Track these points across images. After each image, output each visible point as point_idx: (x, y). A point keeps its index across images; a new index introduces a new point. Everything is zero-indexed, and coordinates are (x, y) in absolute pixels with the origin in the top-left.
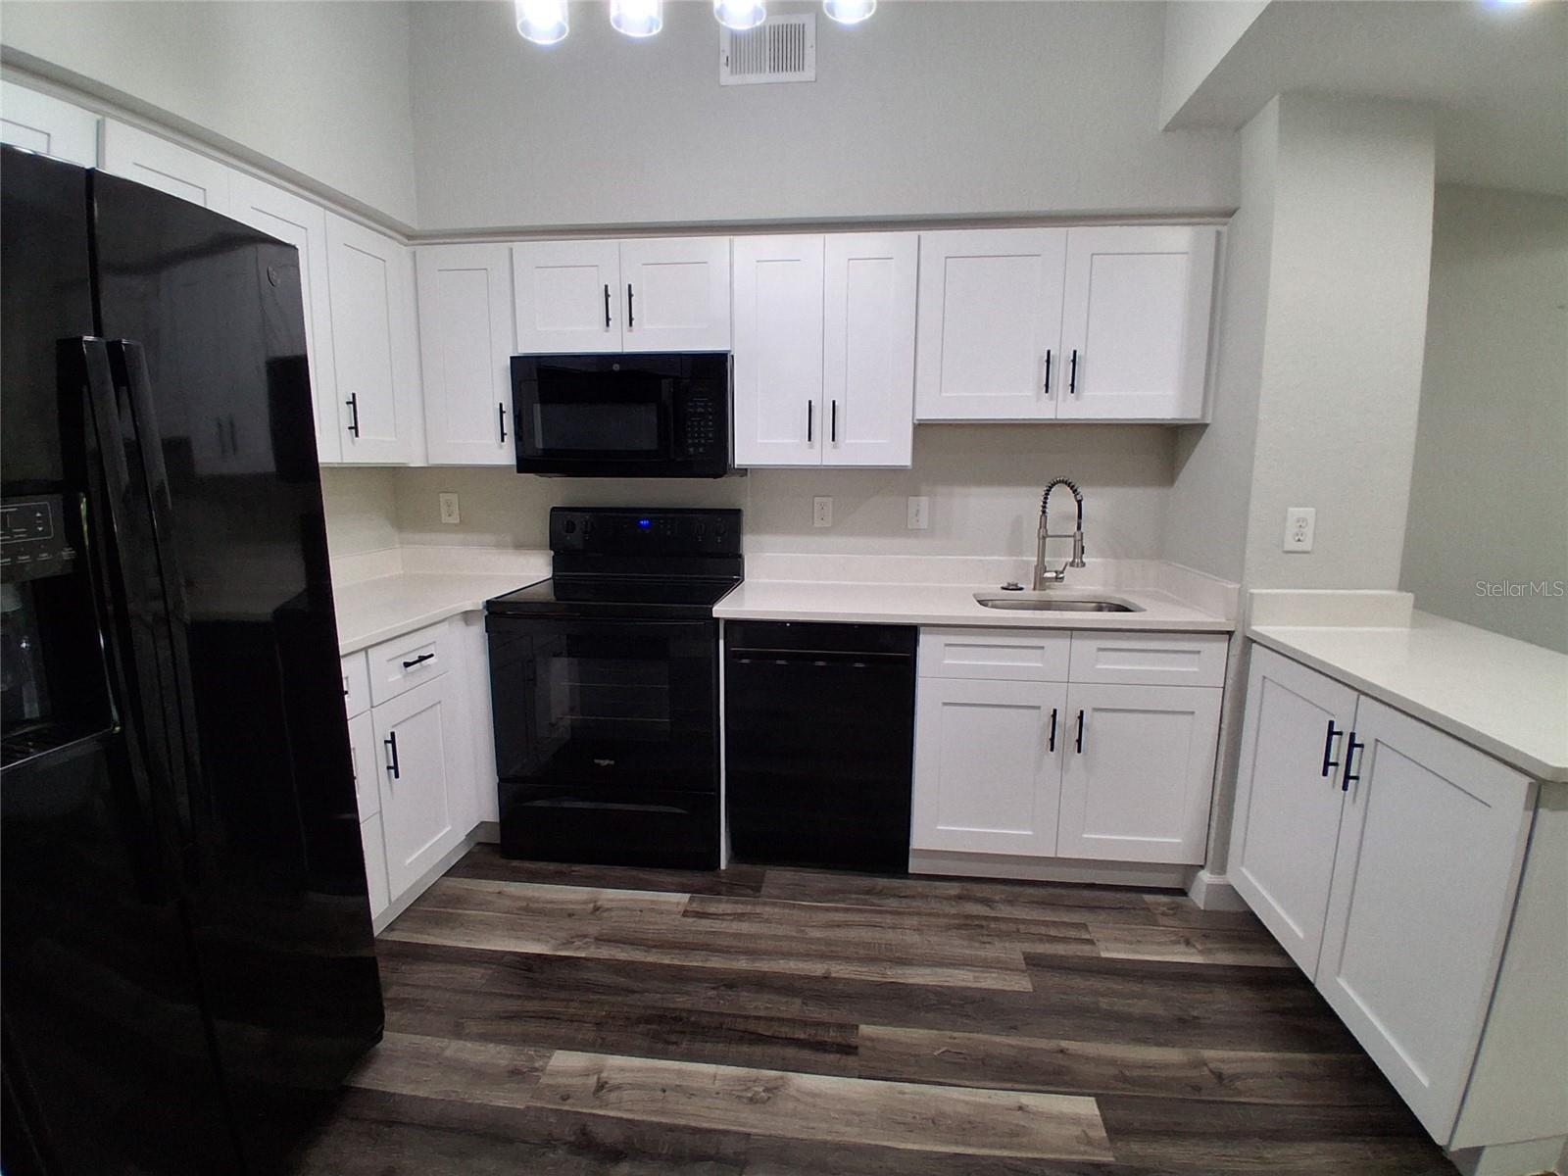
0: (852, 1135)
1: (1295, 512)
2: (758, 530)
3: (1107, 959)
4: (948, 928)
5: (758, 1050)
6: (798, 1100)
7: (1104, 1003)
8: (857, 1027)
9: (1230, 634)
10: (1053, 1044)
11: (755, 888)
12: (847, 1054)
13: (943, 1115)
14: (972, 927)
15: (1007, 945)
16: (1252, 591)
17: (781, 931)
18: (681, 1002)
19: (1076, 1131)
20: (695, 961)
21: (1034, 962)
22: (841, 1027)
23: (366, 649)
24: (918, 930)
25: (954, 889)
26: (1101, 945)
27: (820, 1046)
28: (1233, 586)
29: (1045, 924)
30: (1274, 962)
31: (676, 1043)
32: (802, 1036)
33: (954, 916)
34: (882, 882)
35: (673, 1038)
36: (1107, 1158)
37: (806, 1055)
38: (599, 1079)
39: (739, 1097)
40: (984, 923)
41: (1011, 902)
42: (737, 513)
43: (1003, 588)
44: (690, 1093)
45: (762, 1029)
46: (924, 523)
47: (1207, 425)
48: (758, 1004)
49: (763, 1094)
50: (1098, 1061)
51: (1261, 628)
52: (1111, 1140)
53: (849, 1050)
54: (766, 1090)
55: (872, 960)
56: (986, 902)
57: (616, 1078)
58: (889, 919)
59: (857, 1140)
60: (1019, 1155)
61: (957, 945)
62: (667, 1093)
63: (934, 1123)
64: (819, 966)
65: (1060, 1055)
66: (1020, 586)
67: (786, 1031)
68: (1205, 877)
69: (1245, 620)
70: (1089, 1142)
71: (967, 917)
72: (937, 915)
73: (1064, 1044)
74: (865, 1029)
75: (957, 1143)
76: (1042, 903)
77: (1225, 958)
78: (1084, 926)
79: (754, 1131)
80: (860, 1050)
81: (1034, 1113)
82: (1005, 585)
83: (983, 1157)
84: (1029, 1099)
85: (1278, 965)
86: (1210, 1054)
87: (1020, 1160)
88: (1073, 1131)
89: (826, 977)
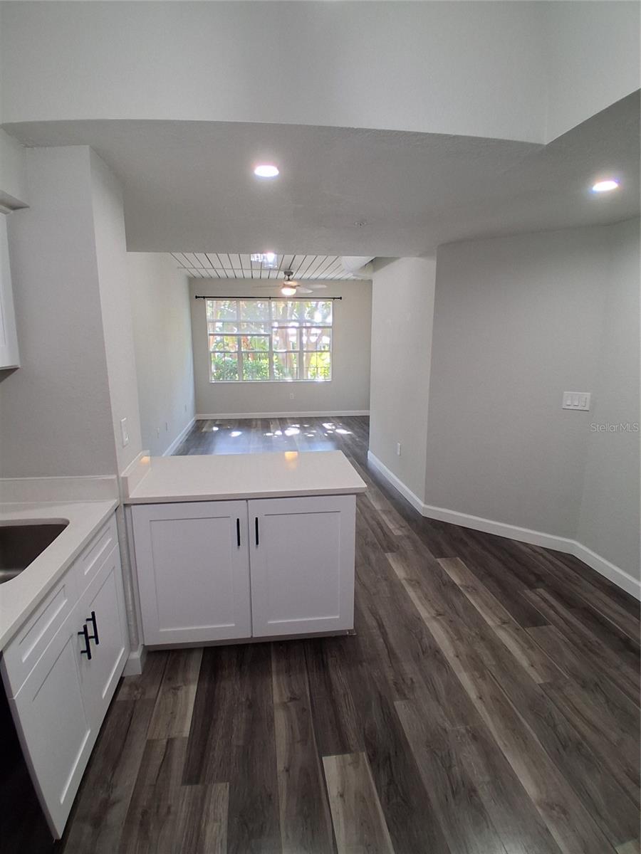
3: (191, 734)
7: (238, 742)
9: (117, 508)
26: (175, 734)
28: (114, 477)
30: (197, 658)
36: (364, 755)
47: (16, 370)
69: (123, 494)
70: (356, 762)
73: (280, 768)
84: (333, 791)
85: (200, 655)
86: (276, 699)
87: (380, 800)
88: (350, 769)
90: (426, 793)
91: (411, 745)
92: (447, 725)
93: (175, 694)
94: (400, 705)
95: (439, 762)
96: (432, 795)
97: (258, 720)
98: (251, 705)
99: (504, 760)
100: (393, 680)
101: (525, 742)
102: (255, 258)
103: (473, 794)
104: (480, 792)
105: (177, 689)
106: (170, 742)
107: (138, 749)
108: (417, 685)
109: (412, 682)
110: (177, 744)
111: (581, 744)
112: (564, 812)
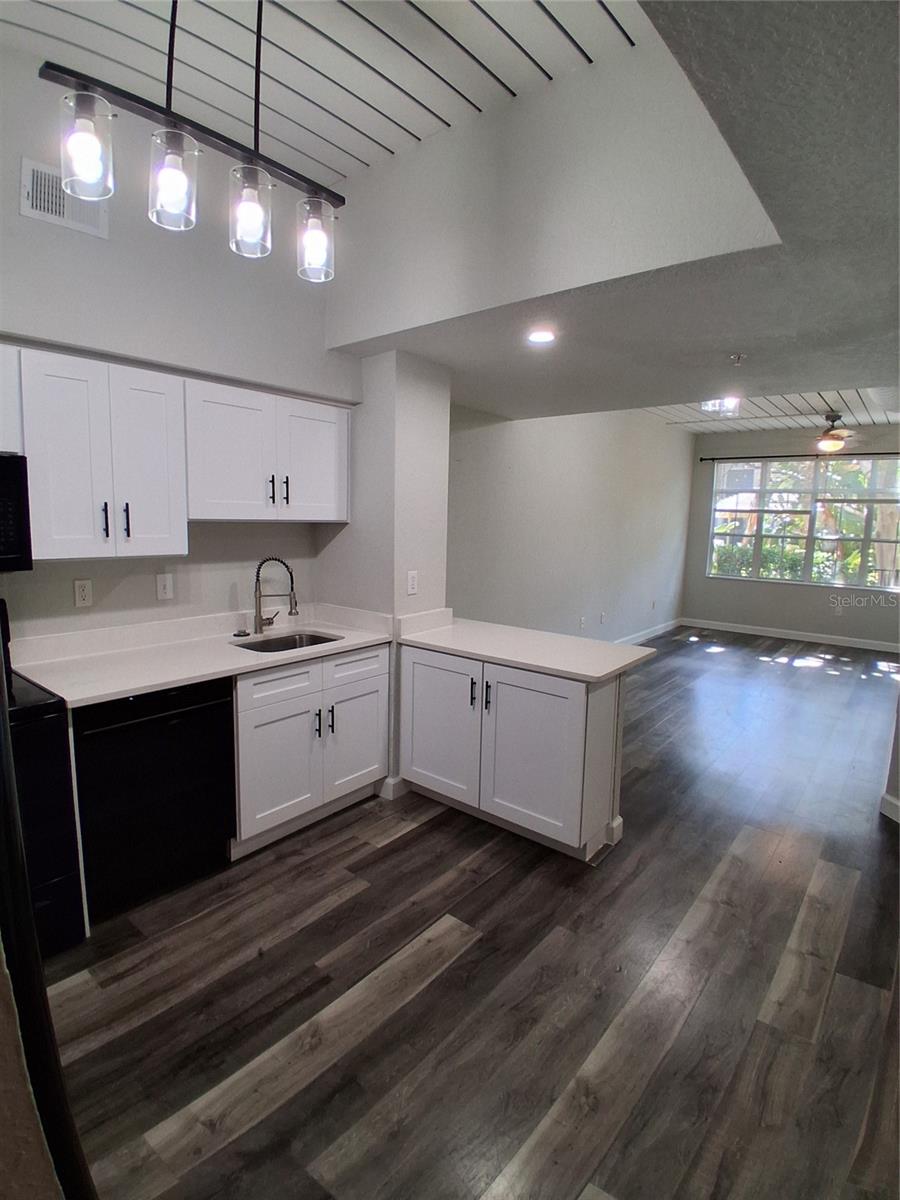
0: (380, 1018)
3: (382, 848)
4: (294, 880)
5: (277, 1023)
6: (336, 1026)
8: (315, 966)
9: (390, 643)
10: (407, 903)
11: (135, 935)
12: (327, 983)
14: (304, 871)
15: (334, 869)
16: (400, 617)
17: (196, 947)
18: (188, 1038)
20: (159, 1009)
21: (357, 869)
22: (306, 972)
24: (279, 892)
25: (270, 856)
26: (373, 842)
27: (309, 991)
28: (391, 616)
29: (338, 846)
30: (439, 810)
31: (223, 1062)
32: (292, 995)
33: (290, 871)
34: (222, 877)
35: (215, 1061)
36: (479, 935)
37: (307, 1001)
38: (204, 1124)
39: (304, 1053)
40: (308, 865)
41: (308, 845)
43: (235, 635)
44: (275, 1077)
45: (264, 1010)
46: (170, 595)
47: (347, 524)
49: (314, 1039)
50: (431, 897)
51: (406, 636)
52: (473, 926)
53: (325, 980)
54: (313, 1037)
55: (274, 926)
56: (295, 853)
57: (215, 1112)
58: (254, 897)
59: (386, 1018)
60: (451, 962)
61: (309, 887)
62: (260, 1090)
63: (405, 979)
64: (248, 952)
65: (416, 906)
67: (278, 1000)
68: (390, 781)
69: (397, 633)
70: (467, 934)
71: (296, 867)
72: (279, 876)
73: (412, 899)
74: (321, 963)
76: (324, 836)
77: (424, 818)
78: (353, 838)
79: (335, 1060)
80: (332, 975)
81: (436, 939)
82: (236, 633)
83: (442, 974)
84: (429, 934)
85: (443, 810)
86: (462, 864)
87: (454, 963)
88: (457, 934)
89: (261, 954)
90: (492, 988)
93: (398, 822)
95: (535, 983)
97: (435, 866)
98: (440, 857)
99: (602, 1030)
102: (710, 406)
103: (530, 1021)
105: (404, 820)
106: (366, 844)
107: (346, 836)
110: (368, 848)
111: (715, 1090)
112: (594, 1109)
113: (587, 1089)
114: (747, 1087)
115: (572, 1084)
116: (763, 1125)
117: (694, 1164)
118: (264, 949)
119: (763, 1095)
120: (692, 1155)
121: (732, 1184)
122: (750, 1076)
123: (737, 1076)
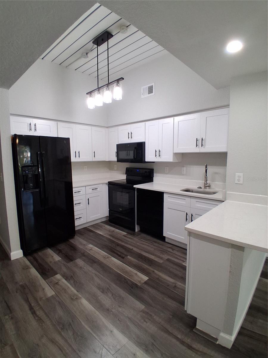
0: (110, 266)
1: (237, 174)
2: (156, 173)
3: (182, 265)
6: (109, 260)
7: (171, 269)
8: (128, 256)
10: (153, 270)
11: (137, 236)
13: (125, 269)
14: (165, 252)
15: (167, 256)
16: (228, 192)
17: (133, 242)
19: (140, 280)
21: (168, 260)
22: (126, 255)
23: (85, 186)
24: (155, 249)
27: (120, 256)
32: (119, 254)
33: (164, 249)
34: (159, 241)
36: (139, 284)
39: (103, 257)
40: (168, 252)
42: (153, 169)
43: (198, 188)
45: (116, 251)
46: (185, 173)
48: (118, 248)
49: (106, 257)
50: (157, 275)
52: (143, 283)
53: (123, 258)
55: (141, 250)
58: (152, 246)
60: (128, 278)
63: (122, 269)
65: (152, 272)
66: (201, 187)
69: (226, 198)
70: (140, 282)
71: (167, 250)
72: (161, 248)
73: (155, 271)
75: (122, 273)
80: (125, 259)
81: (137, 275)
82: (198, 187)
83: (124, 276)
84: (140, 274)
87: (127, 278)
89: (132, 249)
90: (116, 285)
91: (128, 295)
92: (120, 309)
94: (142, 307)
95: (117, 295)
96: (114, 285)
100: (153, 317)
101: (87, 318)
103: (102, 291)
104: (101, 293)
108: (143, 321)
109: (145, 321)
111: (62, 329)
112: (72, 299)
113: (78, 299)
114: (58, 338)
115: (80, 296)
116: (44, 336)
117: (45, 313)
118: (133, 249)
119: (53, 341)
120: (48, 314)
121: (35, 319)
122: (61, 342)
123: (63, 338)
